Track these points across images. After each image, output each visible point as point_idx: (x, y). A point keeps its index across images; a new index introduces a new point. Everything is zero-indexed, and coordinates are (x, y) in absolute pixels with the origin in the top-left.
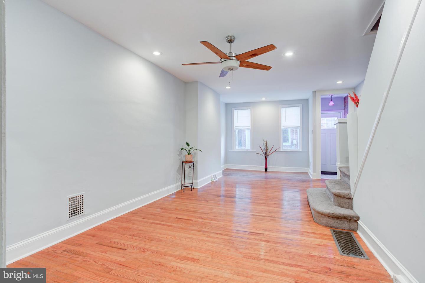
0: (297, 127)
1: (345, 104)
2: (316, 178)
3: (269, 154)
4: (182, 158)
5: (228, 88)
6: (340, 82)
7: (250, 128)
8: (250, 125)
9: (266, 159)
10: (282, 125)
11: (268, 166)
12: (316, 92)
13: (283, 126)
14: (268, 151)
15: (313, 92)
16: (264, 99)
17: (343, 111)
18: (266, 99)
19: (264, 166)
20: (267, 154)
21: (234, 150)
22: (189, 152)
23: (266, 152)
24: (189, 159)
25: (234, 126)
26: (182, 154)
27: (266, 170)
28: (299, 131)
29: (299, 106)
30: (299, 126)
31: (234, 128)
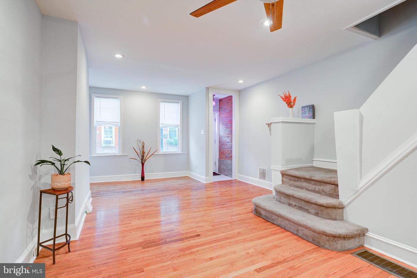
0: (177, 126)
1: (220, 106)
2: (209, 182)
3: (147, 158)
4: (36, 182)
5: (119, 56)
6: (241, 82)
7: (119, 124)
8: (119, 121)
9: (143, 164)
10: (161, 122)
11: (145, 174)
12: (209, 88)
13: (162, 124)
14: (145, 155)
15: (206, 87)
16: (144, 87)
17: (218, 112)
18: (147, 87)
19: (141, 174)
20: (144, 158)
21: (94, 156)
22: (62, 168)
23: (143, 156)
24: (61, 183)
25: (95, 120)
26: (36, 174)
27: (143, 178)
28: (179, 130)
29: (178, 103)
30: (179, 125)
31: (95, 123)
